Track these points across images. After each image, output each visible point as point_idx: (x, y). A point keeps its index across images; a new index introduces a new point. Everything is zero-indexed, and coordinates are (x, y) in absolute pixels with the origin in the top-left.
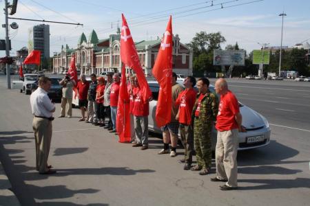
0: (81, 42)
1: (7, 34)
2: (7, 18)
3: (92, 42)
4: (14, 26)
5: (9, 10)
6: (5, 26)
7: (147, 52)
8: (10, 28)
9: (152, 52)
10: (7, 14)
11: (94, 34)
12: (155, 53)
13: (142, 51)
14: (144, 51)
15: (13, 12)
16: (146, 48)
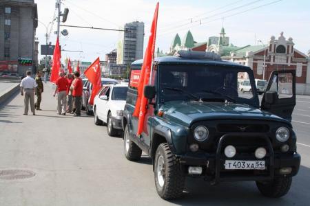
2: (59, 25)
3: (186, 46)
4: (65, 33)
6: (57, 33)
7: (247, 59)
9: (254, 60)
10: (59, 22)
12: (258, 62)
15: (64, 20)
16: (247, 55)
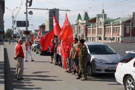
0: (78, 20)
1: (27, 18)
2: (27, 8)
3: (85, 19)
4: (31, 13)
5: (28, 4)
6: (26, 13)
7: (121, 25)
8: (28, 14)
9: (125, 25)
10: (27, 6)
11: (86, 14)
12: (127, 26)
13: (118, 25)
14: (119, 25)
15: (30, 5)
16: (121, 23)
